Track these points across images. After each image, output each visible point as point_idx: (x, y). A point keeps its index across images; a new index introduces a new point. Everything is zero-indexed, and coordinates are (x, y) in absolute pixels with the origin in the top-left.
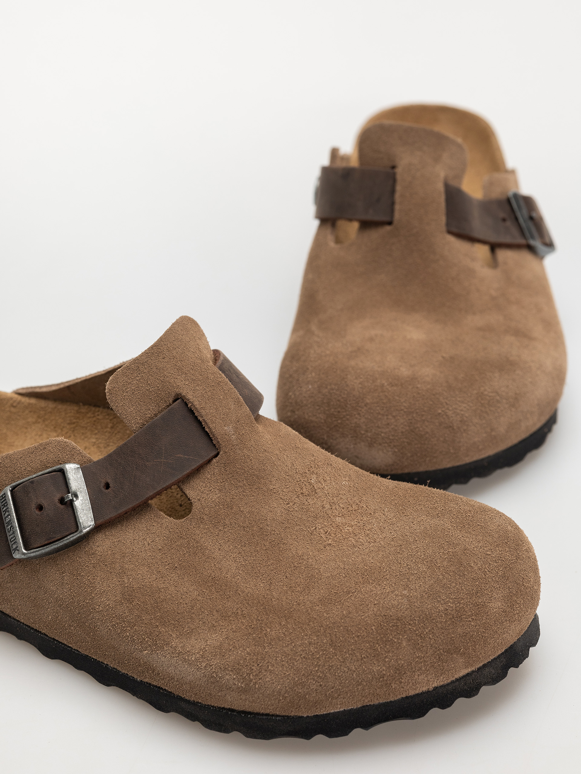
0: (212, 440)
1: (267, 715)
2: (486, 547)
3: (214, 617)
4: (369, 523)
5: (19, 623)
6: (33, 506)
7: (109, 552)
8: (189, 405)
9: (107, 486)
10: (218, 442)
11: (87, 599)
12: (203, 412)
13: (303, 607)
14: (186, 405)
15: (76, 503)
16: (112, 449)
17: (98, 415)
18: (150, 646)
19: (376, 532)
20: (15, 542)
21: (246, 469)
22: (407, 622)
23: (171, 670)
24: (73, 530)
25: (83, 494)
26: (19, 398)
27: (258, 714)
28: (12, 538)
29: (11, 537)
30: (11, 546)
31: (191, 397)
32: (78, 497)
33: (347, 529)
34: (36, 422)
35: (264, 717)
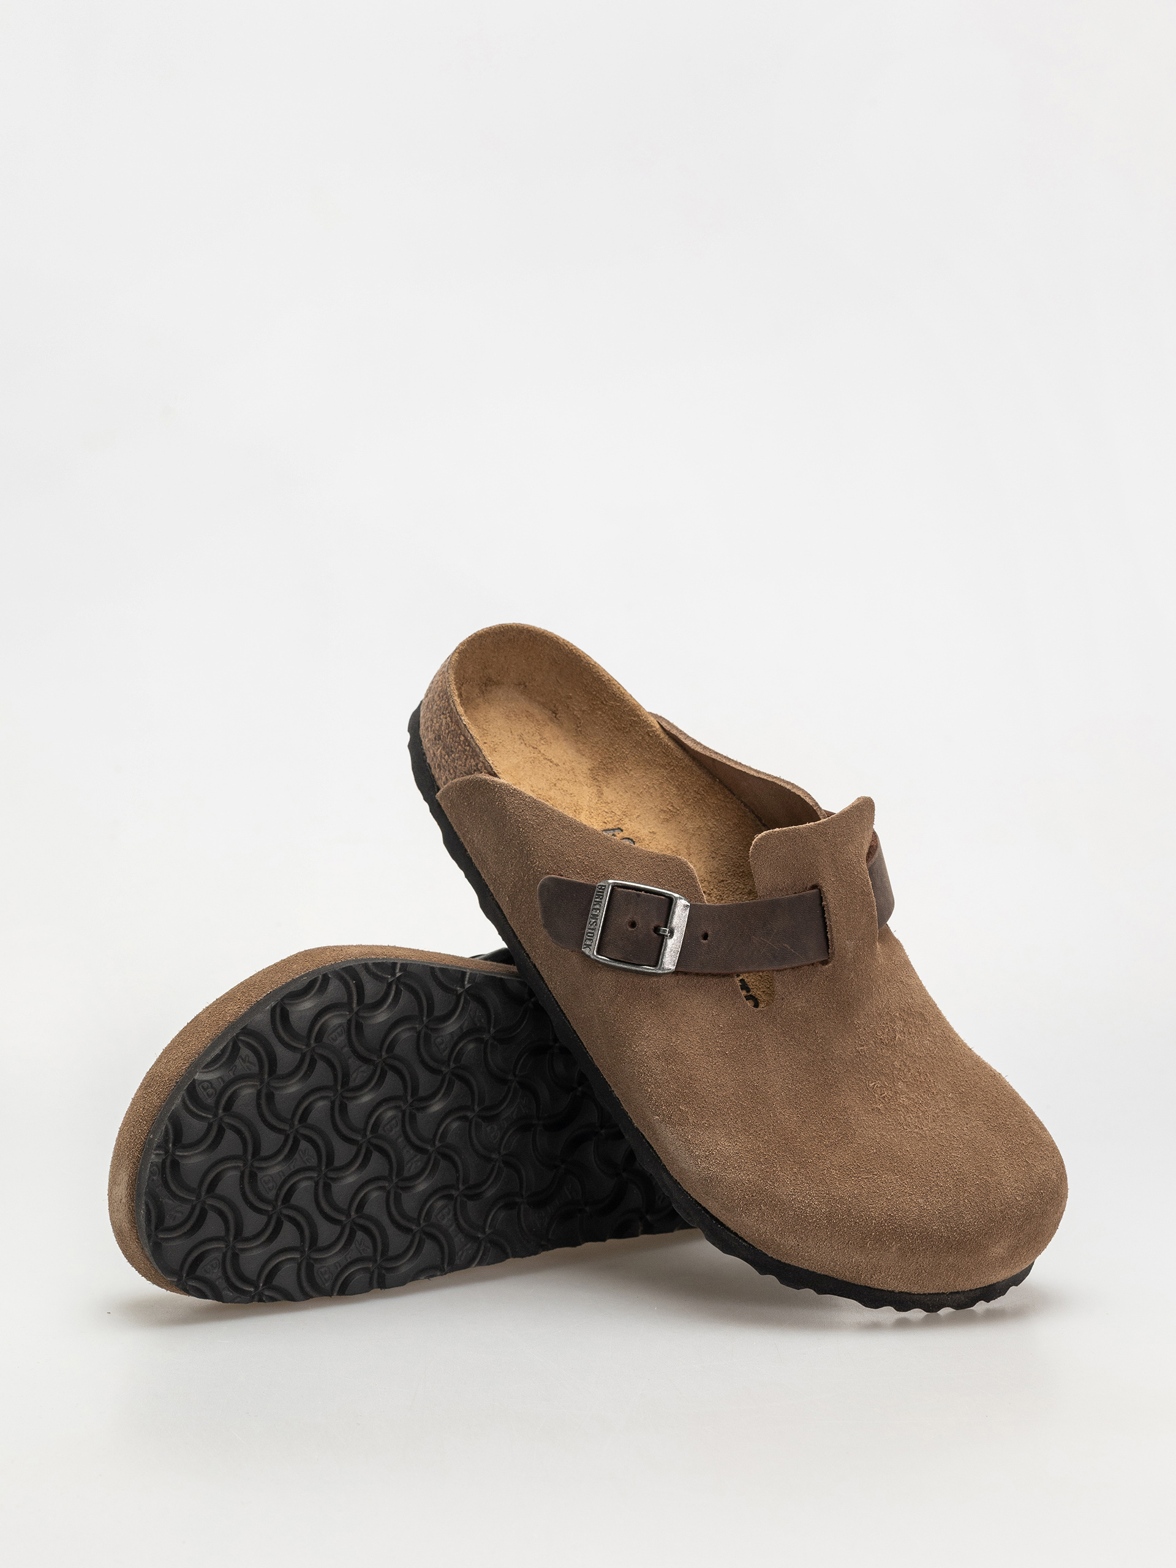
0: (829, 948)
1: (736, 1234)
2: (1020, 1190)
3: (736, 1125)
4: (927, 1104)
5: (549, 993)
6: (628, 919)
7: (673, 1002)
8: (824, 903)
9: (705, 937)
10: (833, 953)
11: (628, 1032)
12: (833, 918)
13: (821, 1164)
14: (821, 900)
15: (668, 940)
16: (727, 901)
17: (728, 802)
18: (664, 1115)
19: (927, 1118)
20: (592, 939)
21: (843, 993)
22: (907, 1232)
23: (672, 1148)
24: (652, 963)
25: (679, 935)
26: (660, 731)
27: (728, 1229)
28: (589, 933)
29: (590, 931)
30: (585, 939)
31: (829, 897)
32: (673, 935)
33: (903, 1100)
34: (663, 766)
35: (733, 1235)
